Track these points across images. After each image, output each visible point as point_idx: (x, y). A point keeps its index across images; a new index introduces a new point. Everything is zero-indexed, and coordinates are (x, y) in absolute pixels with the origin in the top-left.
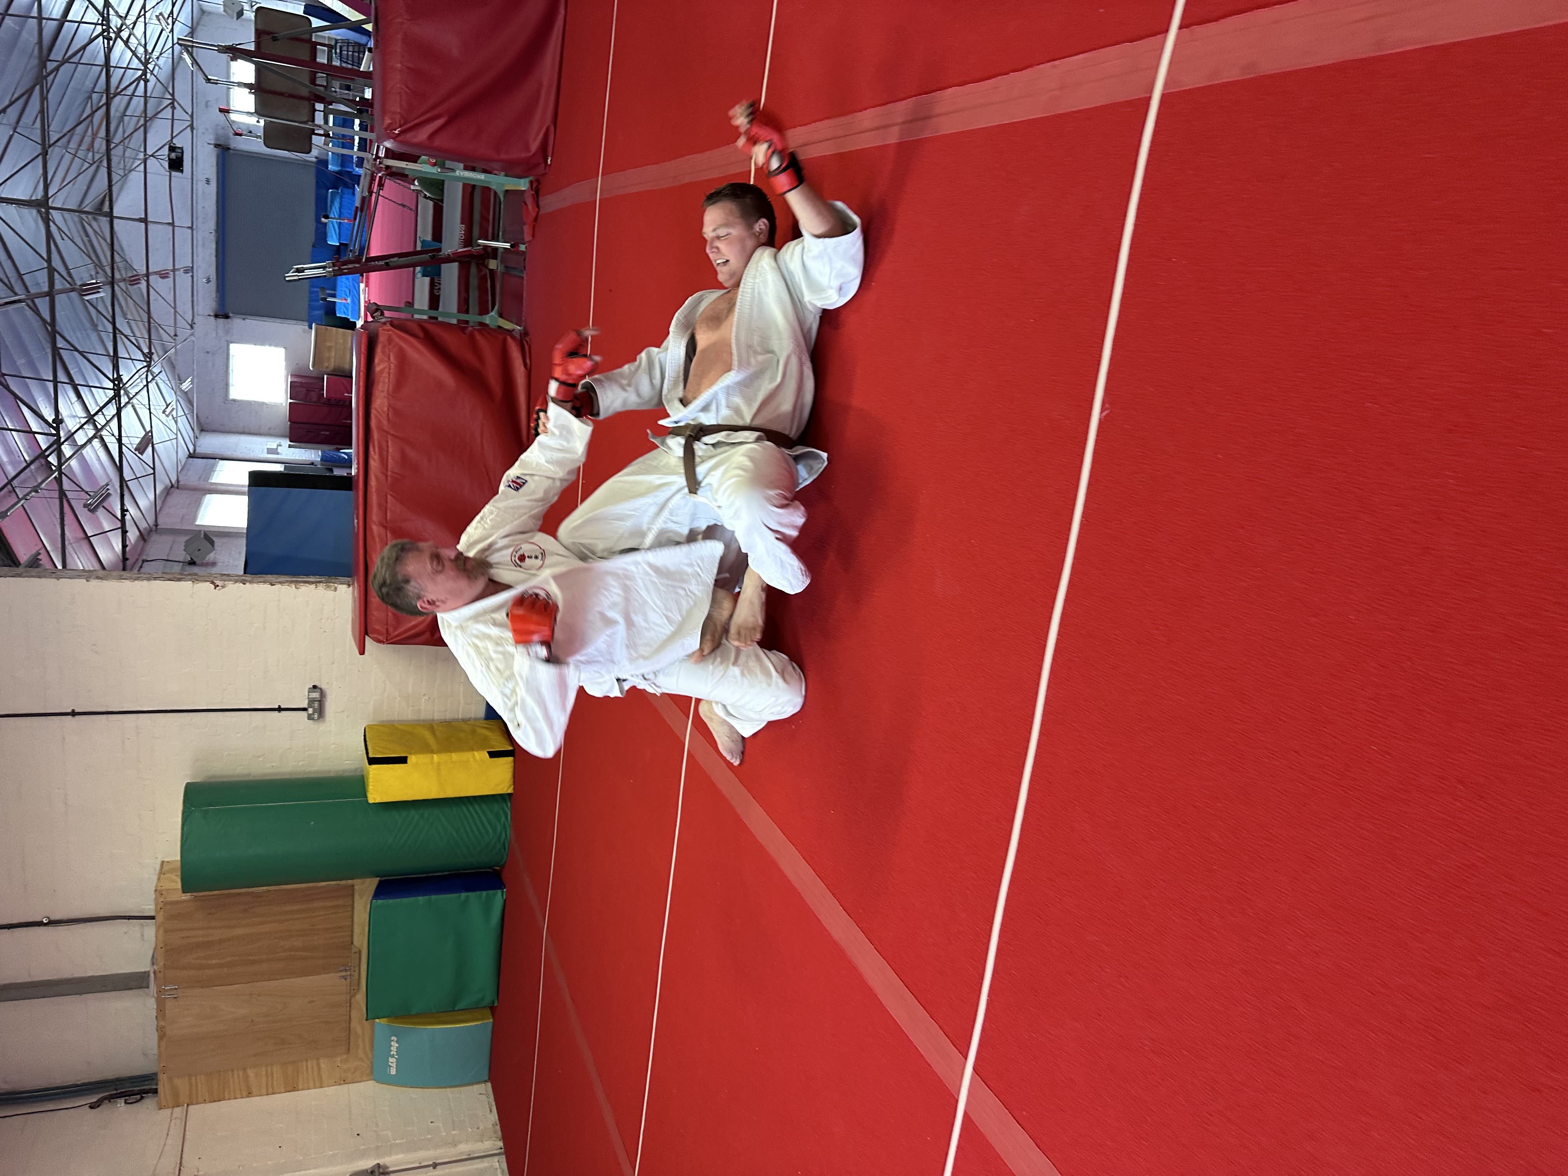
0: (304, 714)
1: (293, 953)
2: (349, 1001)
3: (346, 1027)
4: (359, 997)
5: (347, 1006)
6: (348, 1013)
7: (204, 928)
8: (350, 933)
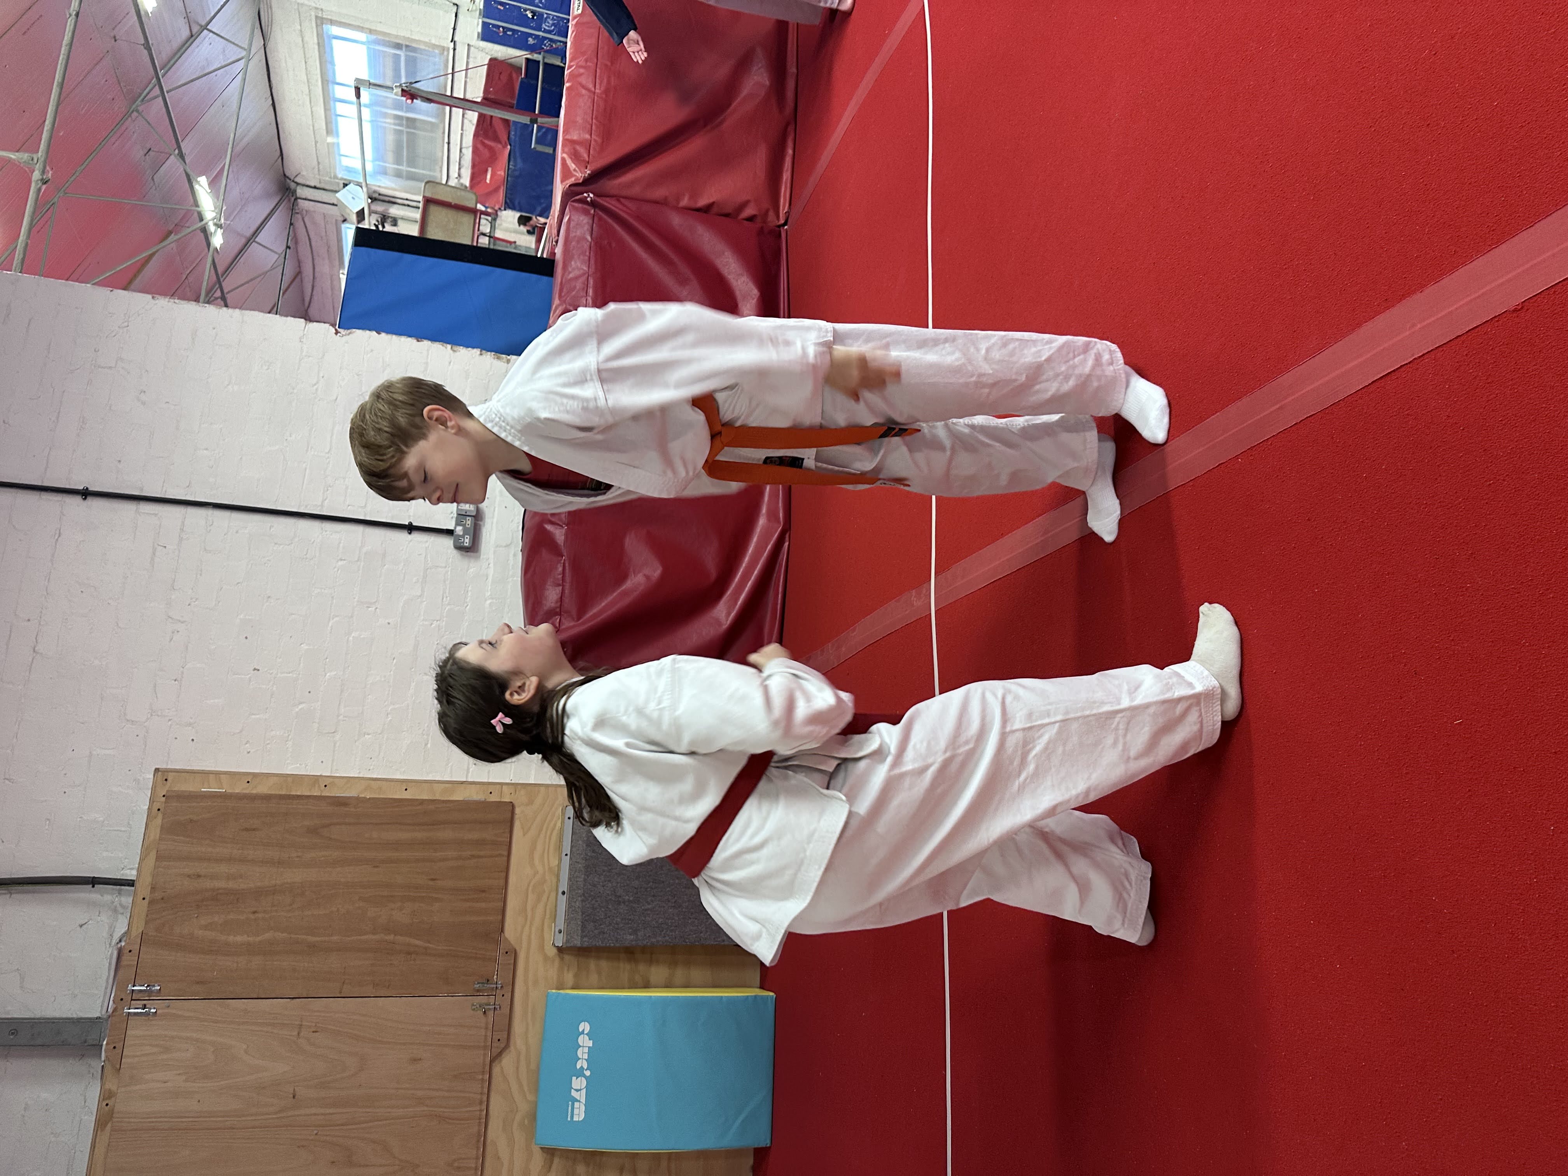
0: (447, 543)
1: (391, 937)
2: (487, 1068)
3: (479, 1131)
4: (507, 1062)
5: (483, 1079)
6: (485, 1098)
7: (230, 860)
8: (501, 904)
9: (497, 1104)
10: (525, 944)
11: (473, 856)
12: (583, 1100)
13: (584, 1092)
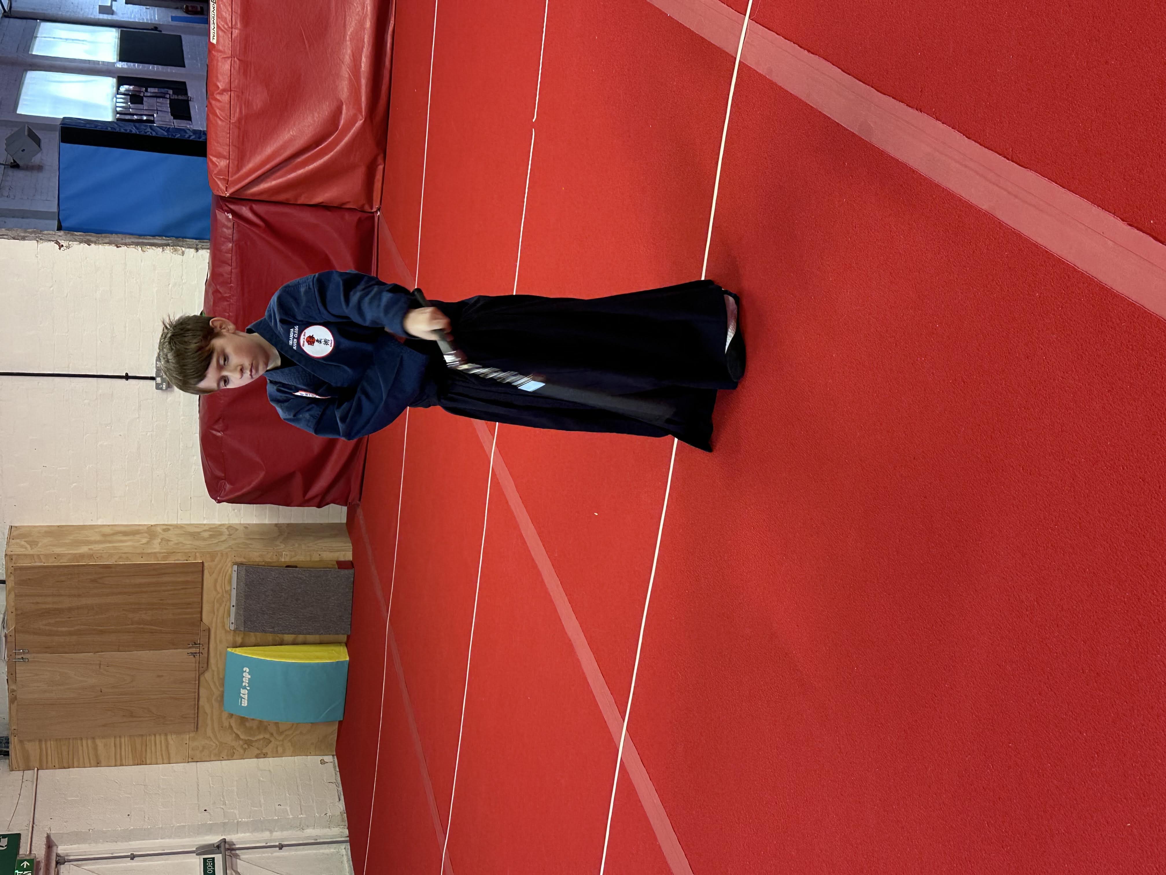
0: (152, 385)
1: (142, 626)
2: (197, 678)
3: (195, 705)
4: (208, 675)
5: (195, 684)
6: (197, 690)
7: (53, 595)
8: (199, 610)
9: (202, 691)
10: (214, 625)
11: (183, 589)
12: (246, 698)
13: (246, 696)
